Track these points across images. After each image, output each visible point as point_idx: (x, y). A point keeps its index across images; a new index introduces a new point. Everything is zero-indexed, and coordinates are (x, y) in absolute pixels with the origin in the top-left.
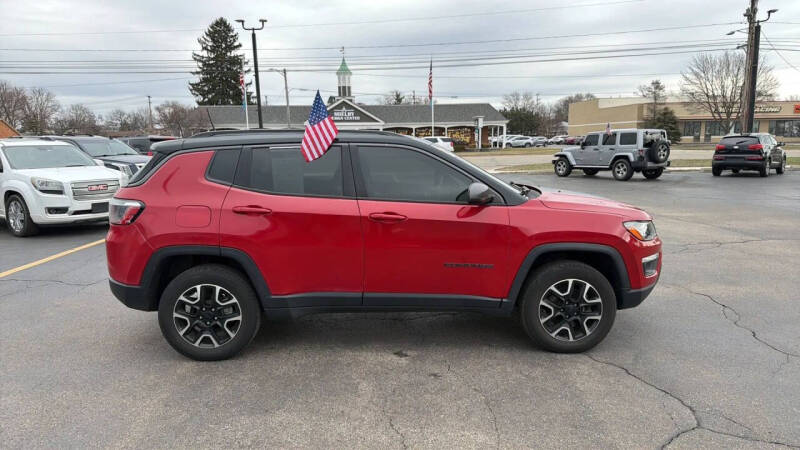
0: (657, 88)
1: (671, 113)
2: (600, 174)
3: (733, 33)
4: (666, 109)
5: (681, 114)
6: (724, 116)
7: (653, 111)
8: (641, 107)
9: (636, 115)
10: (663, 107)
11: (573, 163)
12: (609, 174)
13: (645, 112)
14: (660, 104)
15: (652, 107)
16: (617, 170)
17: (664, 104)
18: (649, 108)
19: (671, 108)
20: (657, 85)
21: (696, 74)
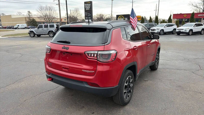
0: (29, 13)
1: (35, 20)
2: (41, 36)
3: (54, 1)
4: (33, 19)
5: (37, 20)
6: (48, 21)
7: (30, 19)
8: (26, 18)
9: (24, 20)
10: (32, 18)
11: (35, 33)
12: (48, 36)
13: (27, 19)
14: (31, 17)
15: (29, 18)
16: (50, 34)
17: (32, 17)
18: (28, 18)
19: (34, 19)
20: (29, 12)
21: (40, 10)
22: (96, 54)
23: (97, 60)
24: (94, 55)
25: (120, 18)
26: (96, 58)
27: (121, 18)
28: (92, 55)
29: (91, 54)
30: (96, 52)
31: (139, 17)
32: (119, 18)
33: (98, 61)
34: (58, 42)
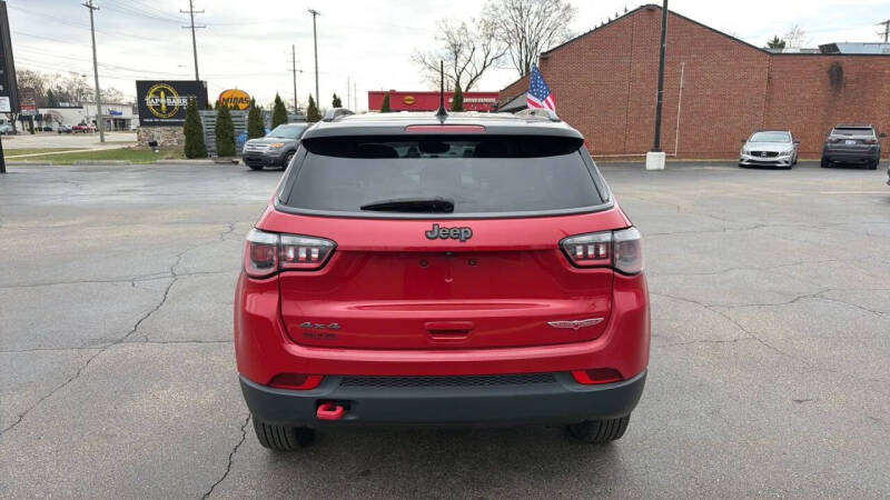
22: (603, 243)
23: (610, 271)
24: (597, 249)
25: (157, 93)
26: (608, 261)
27: (162, 94)
28: (591, 252)
29: (585, 246)
30: (607, 237)
31: (235, 96)
32: (151, 95)
33: (616, 274)
34: (365, 208)
